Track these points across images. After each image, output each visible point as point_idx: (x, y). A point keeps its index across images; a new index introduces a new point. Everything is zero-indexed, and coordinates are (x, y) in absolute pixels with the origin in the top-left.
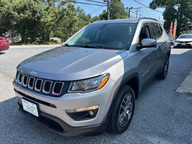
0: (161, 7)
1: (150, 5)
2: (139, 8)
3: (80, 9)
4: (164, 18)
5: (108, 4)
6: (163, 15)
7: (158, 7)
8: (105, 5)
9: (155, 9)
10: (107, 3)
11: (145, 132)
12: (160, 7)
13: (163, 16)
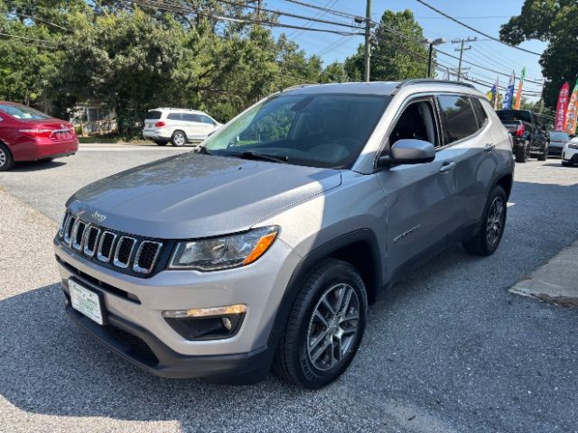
0: (538, 37)
1: (501, 32)
2: (469, 40)
3: (287, 42)
4: (545, 73)
5: (367, 28)
6: (540, 62)
7: (528, 38)
8: (357, 31)
9: (519, 42)
10: (364, 25)
11: (384, 391)
12: (534, 37)
13: (542, 65)
